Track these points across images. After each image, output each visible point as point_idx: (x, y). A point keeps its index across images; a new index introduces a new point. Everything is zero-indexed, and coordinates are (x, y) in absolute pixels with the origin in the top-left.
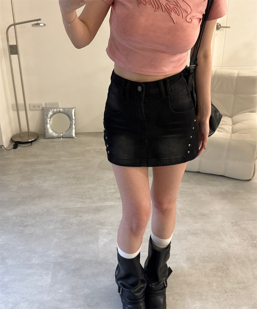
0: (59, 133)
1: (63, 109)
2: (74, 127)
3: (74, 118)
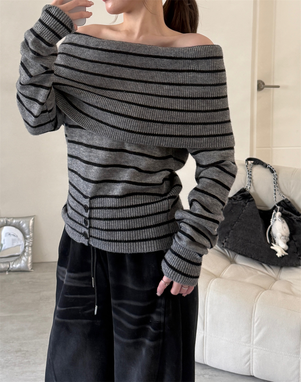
0: (3, 263)
2: (30, 252)
3: (31, 235)
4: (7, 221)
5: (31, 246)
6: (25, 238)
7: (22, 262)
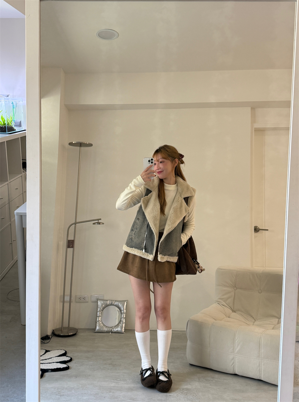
0: (108, 327)
1: (115, 302)
2: (124, 321)
3: (125, 311)
4: (112, 303)
5: (124, 318)
6: (121, 313)
7: (119, 326)
